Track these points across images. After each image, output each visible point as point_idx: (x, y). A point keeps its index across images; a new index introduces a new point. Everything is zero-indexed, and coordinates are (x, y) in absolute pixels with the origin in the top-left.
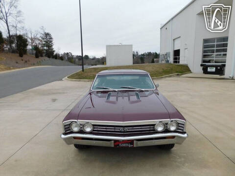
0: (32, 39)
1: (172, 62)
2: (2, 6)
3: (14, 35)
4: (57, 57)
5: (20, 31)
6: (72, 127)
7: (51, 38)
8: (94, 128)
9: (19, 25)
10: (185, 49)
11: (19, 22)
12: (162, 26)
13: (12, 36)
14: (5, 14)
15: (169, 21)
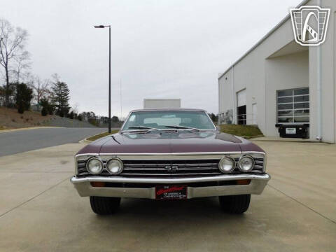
0: (39, 91)
1: (236, 123)
2: (2, 45)
4: (72, 116)
5: (23, 79)
6: (90, 165)
7: (67, 90)
8: (125, 167)
9: (23, 71)
10: (253, 104)
11: (24, 66)
12: (221, 75)
13: (11, 84)
14: (5, 56)
15: (230, 69)
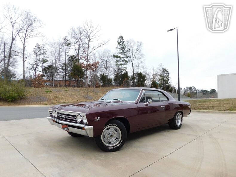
3: (137, 73)
5: (141, 70)
8: (58, 115)
9: (141, 65)
13: (135, 74)
14: (132, 58)
